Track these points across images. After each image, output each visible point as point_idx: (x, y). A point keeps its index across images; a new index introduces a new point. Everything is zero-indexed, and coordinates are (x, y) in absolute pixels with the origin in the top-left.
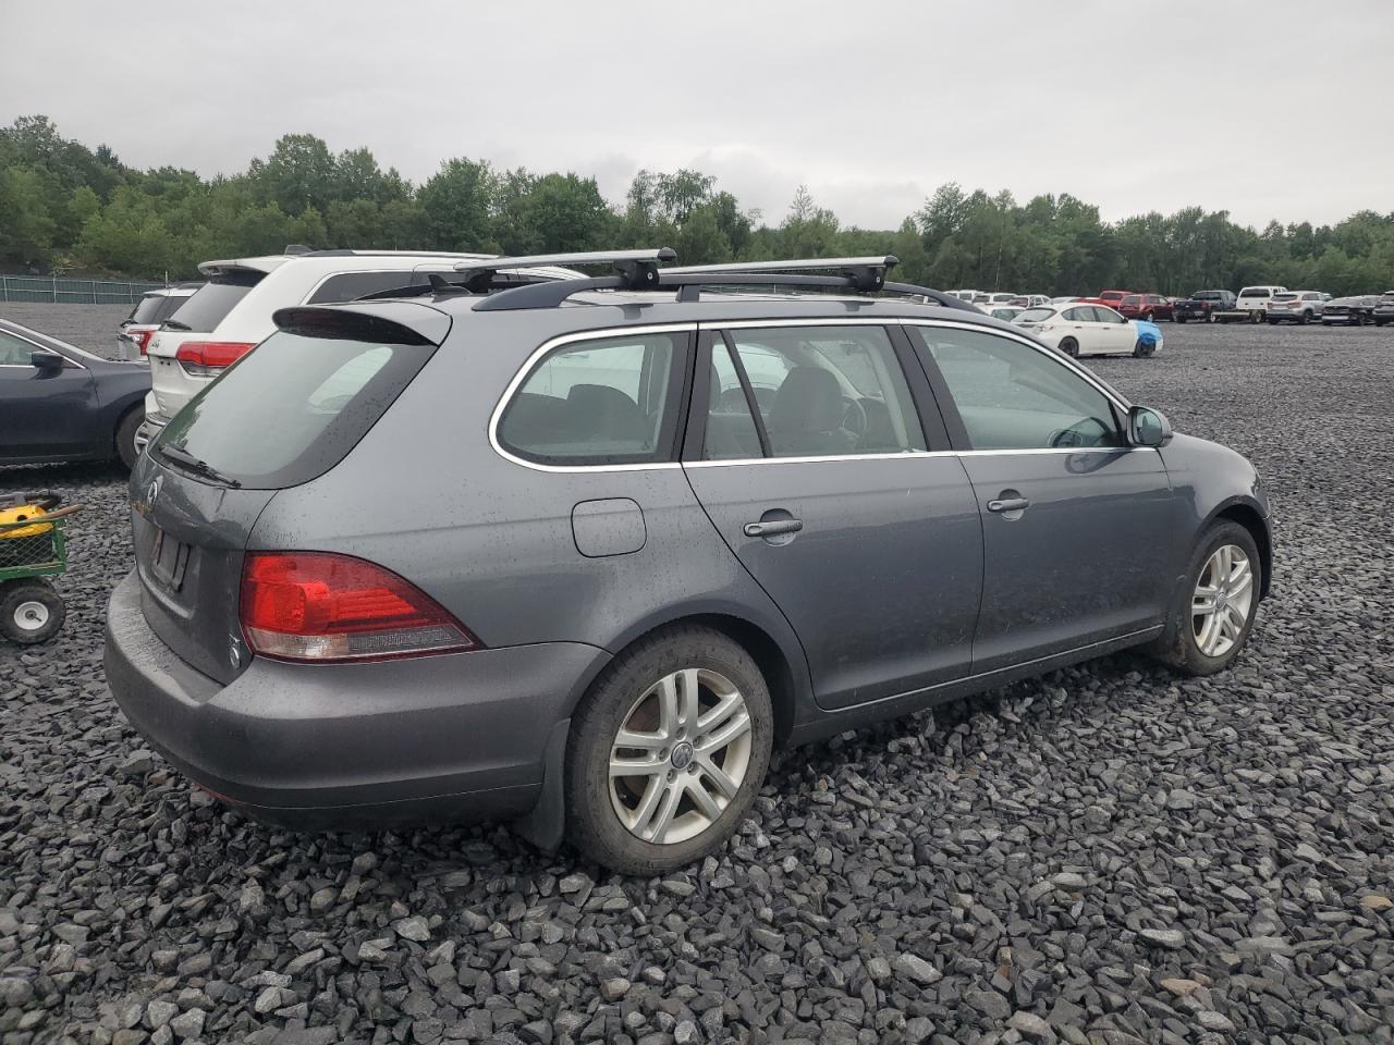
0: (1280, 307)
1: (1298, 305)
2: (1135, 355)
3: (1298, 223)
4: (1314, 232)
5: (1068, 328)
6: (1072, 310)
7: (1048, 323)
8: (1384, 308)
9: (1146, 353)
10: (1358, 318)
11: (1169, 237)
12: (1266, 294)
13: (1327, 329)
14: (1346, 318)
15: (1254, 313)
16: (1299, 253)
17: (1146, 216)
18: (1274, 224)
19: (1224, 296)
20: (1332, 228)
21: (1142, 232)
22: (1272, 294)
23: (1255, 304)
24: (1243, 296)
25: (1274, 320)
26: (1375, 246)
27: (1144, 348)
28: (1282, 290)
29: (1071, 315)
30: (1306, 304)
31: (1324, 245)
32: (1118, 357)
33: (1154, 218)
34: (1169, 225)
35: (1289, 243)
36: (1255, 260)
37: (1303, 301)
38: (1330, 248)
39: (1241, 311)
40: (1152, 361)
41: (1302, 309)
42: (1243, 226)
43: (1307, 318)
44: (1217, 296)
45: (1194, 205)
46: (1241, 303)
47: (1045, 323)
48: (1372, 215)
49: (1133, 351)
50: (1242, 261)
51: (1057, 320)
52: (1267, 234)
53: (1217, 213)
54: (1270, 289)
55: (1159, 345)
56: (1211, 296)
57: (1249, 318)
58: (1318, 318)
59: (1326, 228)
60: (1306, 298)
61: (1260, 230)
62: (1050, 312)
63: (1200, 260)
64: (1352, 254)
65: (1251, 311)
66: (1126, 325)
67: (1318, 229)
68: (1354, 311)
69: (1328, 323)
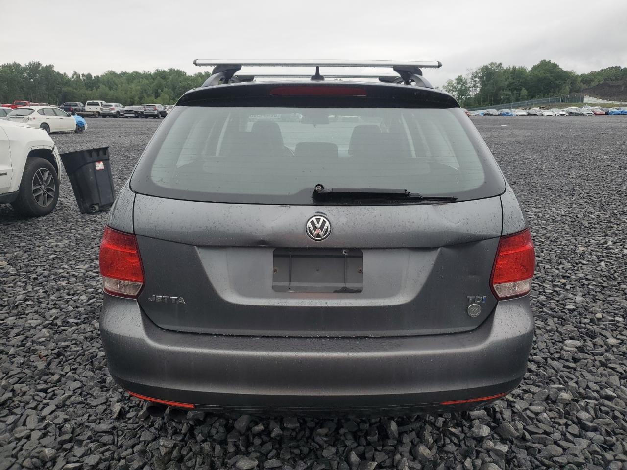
0: (106, 110)
1: (113, 109)
2: (76, 132)
3: (86, 73)
4: (93, 78)
5: (43, 119)
6: (43, 109)
7: (31, 116)
8: (147, 111)
9: (81, 131)
10: (138, 115)
11: (26, 75)
12: (98, 104)
13: (126, 119)
14: (133, 115)
15: (95, 113)
16: (89, 87)
17: (12, 64)
18: (76, 73)
19: (79, 105)
20: (100, 76)
21: (12, 72)
22: (100, 104)
23: (94, 108)
24: (88, 105)
25: (104, 116)
26: (119, 85)
27: (80, 128)
28: (104, 103)
29: (42, 112)
30: (117, 109)
31: (99, 84)
32: (69, 133)
33: (16, 65)
34: (25, 69)
35: (83, 82)
36: (70, 89)
37: (116, 107)
38: (102, 86)
39: (87, 111)
40: (85, 134)
41: (115, 111)
42: (62, 73)
43: (116, 115)
44: (75, 104)
45: (36, 60)
46: (87, 108)
47: (30, 116)
48: (114, 72)
49: (75, 130)
50: (65, 89)
51: (35, 114)
52: (73, 77)
53: (48, 65)
54: (99, 102)
55: (86, 126)
56: (72, 105)
57: (93, 115)
58: (123, 115)
59: (98, 77)
60: (116, 106)
61: (70, 75)
62: (31, 111)
63: (44, 87)
64: (111, 88)
65: (93, 112)
66: (70, 117)
67: (95, 77)
68: (136, 112)
69: (127, 117)
